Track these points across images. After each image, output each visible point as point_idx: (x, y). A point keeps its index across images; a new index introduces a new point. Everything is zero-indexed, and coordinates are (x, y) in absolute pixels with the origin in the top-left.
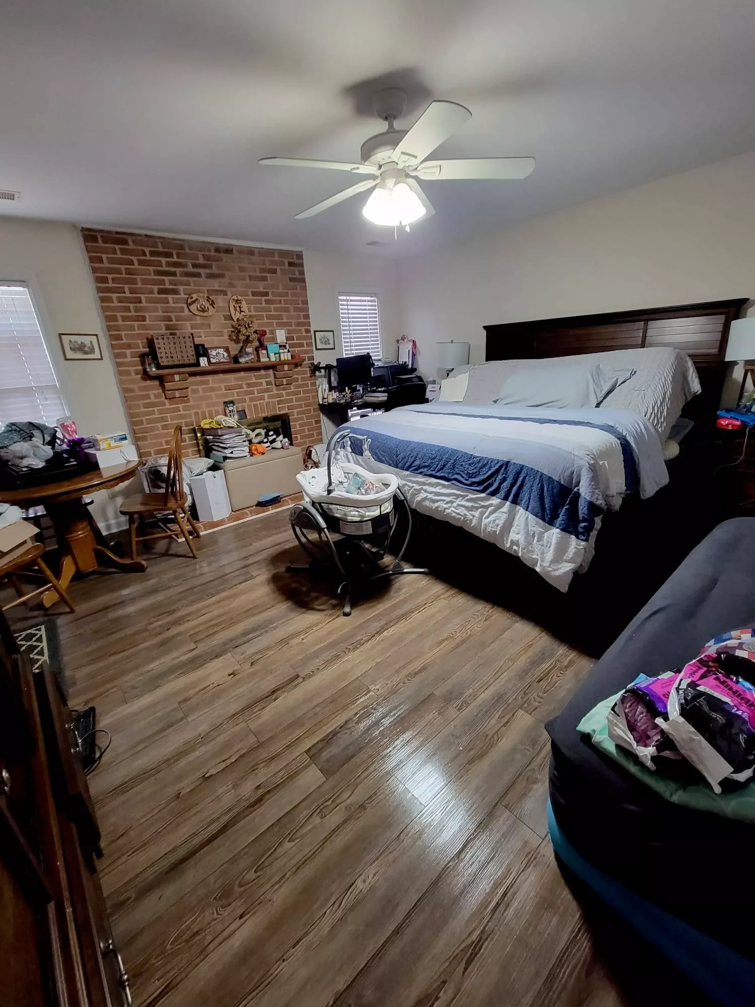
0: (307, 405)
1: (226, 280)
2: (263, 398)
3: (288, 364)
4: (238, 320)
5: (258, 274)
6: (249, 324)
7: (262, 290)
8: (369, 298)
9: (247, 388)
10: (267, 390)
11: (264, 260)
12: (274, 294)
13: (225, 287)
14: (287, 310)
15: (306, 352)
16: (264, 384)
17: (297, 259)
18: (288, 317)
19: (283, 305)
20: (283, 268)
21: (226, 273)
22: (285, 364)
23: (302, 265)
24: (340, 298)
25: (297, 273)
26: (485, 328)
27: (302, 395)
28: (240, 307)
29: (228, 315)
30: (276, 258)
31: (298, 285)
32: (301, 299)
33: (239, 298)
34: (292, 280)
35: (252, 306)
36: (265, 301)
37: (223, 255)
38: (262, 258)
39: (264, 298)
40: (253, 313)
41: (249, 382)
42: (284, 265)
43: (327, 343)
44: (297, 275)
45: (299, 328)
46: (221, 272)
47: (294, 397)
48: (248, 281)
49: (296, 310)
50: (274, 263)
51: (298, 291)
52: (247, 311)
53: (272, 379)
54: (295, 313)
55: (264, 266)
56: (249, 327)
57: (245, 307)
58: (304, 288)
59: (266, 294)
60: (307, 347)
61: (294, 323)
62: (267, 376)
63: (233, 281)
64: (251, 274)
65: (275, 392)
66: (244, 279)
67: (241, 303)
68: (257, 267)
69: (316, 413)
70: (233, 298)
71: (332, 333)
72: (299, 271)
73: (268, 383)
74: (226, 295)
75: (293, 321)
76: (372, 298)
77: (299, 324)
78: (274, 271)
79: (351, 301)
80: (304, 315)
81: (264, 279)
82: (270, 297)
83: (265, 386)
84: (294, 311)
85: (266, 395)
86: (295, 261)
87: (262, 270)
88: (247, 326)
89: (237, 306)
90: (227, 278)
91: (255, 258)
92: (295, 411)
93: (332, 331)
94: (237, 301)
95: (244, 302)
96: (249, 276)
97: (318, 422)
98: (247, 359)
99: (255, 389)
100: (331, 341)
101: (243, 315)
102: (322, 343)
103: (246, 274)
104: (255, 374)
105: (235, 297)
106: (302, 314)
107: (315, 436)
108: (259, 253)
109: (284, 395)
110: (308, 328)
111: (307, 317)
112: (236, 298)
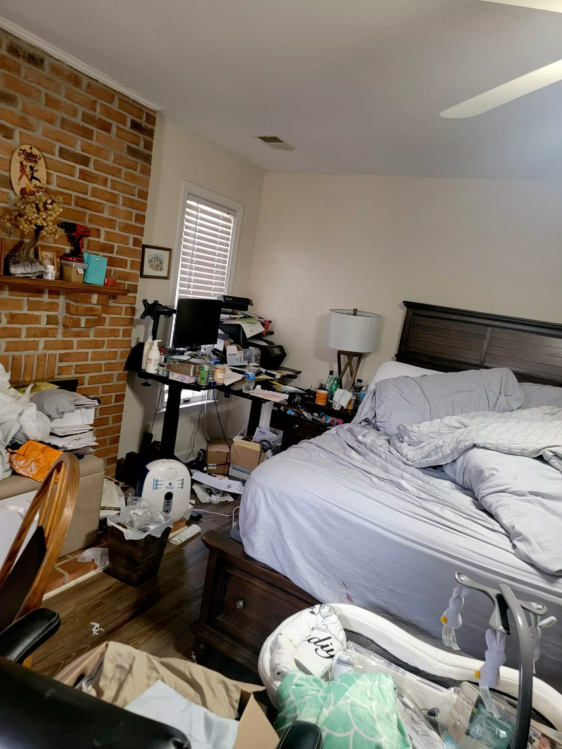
0: (109, 367)
1: (17, 110)
2: (35, 346)
3: (99, 293)
4: (23, 191)
5: (78, 120)
6: (45, 203)
7: (78, 150)
8: (226, 215)
9: (8, 323)
10: (45, 333)
11: (95, 102)
12: (97, 166)
13: (12, 123)
14: (113, 199)
15: (126, 277)
16: (44, 320)
17: (147, 121)
18: (113, 211)
19: (108, 189)
20: (121, 126)
21: (20, 98)
22: (94, 292)
23: (151, 133)
24: (188, 202)
25: (142, 143)
26: (408, 304)
27: (104, 349)
28: (31, 168)
29: (7, 177)
30: (115, 106)
31: (140, 163)
32: (138, 187)
33: (35, 151)
34: (132, 151)
35: (55, 174)
36: (80, 173)
37: (25, 66)
38: (93, 98)
39: (79, 167)
40: (53, 187)
41: (14, 312)
42: (125, 124)
43: (159, 267)
44: (141, 147)
45: (126, 234)
46: (12, 92)
47: (90, 351)
48: (57, 127)
49: (128, 202)
50: (108, 112)
51: (137, 173)
52: (44, 181)
53: (61, 313)
54: (126, 208)
55: (92, 113)
56: (46, 209)
57: (41, 173)
58: (147, 171)
59: (85, 161)
60: (131, 269)
61: (120, 223)
62: (53, 307)
63: (28, 117)
64: (65, 116)
65: (60, 337)
66: (51, 121)
67: (36, 162)
68: (81, 109)
69: (121, 382)
70: (23, 147)
71: (168, 253)
72: (145, 141)
73: (51, 320)
74: (11, 138)
75: (119, 220)
76: (229, 216)
77: (126, 228)
78: (106, 128)
79: (203, 212)
80: (137, 215)
81: (87, 134)
82: (91, 169)
83: (43, 324)
84: (124, 205)
85: (42, 341)
86: (143, 122)
87: (87, 118)
88: (41, 205)
89: (28, 164)
90: (20, 107)
91: (81, 91)
92: (87, 376)
93: (169, 250)
94: (30, 157)
95: (41, 163)
96: (63, 120)
97: (120, 398)
98: (29, 270)
99: (24, 327)
100: (165, 266)
101: (36, 186)
102: (151, 266)
103: (59, 114)
104: (31, 299)
105: (27, 148)
106: (135, 212)
107: (110, 422)
108: (89, 86)
109: (75, 346)
110: (139, 237)
111: (141, 219)
112: (29, 151)
